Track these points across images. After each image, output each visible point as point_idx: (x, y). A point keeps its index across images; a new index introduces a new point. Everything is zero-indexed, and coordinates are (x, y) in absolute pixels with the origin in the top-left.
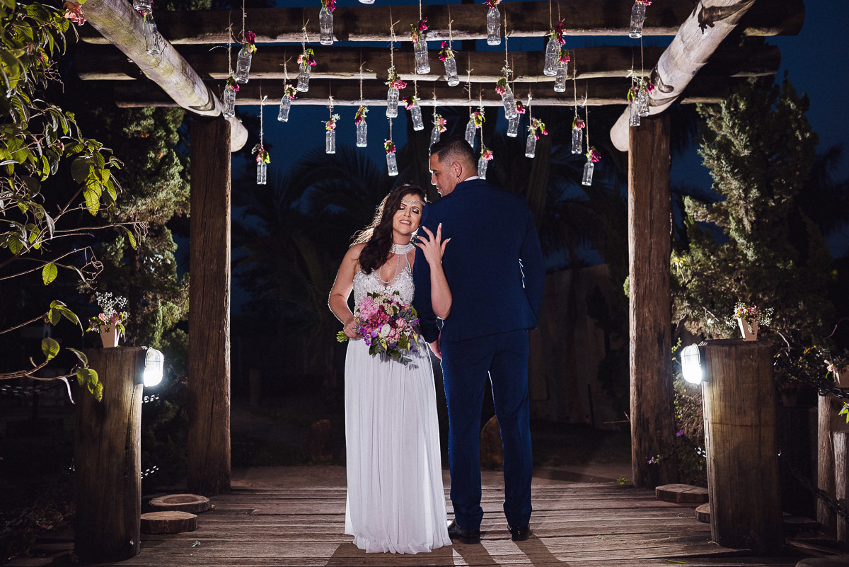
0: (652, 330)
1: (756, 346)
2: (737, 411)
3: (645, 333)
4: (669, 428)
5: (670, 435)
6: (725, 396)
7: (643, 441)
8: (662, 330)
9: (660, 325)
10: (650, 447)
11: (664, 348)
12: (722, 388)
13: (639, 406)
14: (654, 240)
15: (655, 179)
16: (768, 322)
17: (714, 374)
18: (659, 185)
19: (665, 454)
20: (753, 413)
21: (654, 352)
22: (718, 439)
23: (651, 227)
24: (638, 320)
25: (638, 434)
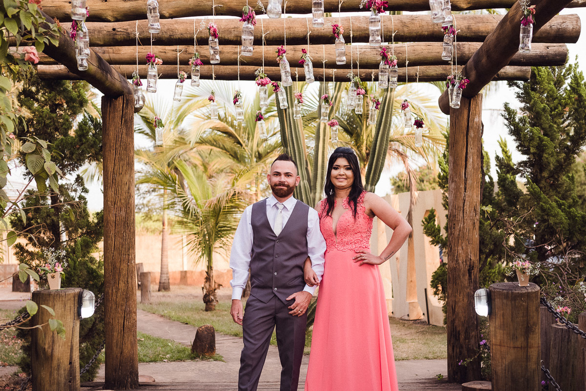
0: (464, 263)
1: (526, 291)
2: (511, 337)
3: (459, 265)
4: (475, 338)
5: (475, 343)
6: (503, 326)
7: (455, 348)
8: (472, 264)
9: (470, 259)
10: (460, 352)
11: (473, 277)
12: (502, 321)
13: (453, 322)
14: (468, 193)
15: (469, 146)
16: (537, 272)
17: (497, 310)
18: (472, 150)
19: (471, 358)
20: (523, 339)
21: (465, 280)
22: (498, 356)
23: (465, 184)
24: (454, 256)
25: (452, 342)
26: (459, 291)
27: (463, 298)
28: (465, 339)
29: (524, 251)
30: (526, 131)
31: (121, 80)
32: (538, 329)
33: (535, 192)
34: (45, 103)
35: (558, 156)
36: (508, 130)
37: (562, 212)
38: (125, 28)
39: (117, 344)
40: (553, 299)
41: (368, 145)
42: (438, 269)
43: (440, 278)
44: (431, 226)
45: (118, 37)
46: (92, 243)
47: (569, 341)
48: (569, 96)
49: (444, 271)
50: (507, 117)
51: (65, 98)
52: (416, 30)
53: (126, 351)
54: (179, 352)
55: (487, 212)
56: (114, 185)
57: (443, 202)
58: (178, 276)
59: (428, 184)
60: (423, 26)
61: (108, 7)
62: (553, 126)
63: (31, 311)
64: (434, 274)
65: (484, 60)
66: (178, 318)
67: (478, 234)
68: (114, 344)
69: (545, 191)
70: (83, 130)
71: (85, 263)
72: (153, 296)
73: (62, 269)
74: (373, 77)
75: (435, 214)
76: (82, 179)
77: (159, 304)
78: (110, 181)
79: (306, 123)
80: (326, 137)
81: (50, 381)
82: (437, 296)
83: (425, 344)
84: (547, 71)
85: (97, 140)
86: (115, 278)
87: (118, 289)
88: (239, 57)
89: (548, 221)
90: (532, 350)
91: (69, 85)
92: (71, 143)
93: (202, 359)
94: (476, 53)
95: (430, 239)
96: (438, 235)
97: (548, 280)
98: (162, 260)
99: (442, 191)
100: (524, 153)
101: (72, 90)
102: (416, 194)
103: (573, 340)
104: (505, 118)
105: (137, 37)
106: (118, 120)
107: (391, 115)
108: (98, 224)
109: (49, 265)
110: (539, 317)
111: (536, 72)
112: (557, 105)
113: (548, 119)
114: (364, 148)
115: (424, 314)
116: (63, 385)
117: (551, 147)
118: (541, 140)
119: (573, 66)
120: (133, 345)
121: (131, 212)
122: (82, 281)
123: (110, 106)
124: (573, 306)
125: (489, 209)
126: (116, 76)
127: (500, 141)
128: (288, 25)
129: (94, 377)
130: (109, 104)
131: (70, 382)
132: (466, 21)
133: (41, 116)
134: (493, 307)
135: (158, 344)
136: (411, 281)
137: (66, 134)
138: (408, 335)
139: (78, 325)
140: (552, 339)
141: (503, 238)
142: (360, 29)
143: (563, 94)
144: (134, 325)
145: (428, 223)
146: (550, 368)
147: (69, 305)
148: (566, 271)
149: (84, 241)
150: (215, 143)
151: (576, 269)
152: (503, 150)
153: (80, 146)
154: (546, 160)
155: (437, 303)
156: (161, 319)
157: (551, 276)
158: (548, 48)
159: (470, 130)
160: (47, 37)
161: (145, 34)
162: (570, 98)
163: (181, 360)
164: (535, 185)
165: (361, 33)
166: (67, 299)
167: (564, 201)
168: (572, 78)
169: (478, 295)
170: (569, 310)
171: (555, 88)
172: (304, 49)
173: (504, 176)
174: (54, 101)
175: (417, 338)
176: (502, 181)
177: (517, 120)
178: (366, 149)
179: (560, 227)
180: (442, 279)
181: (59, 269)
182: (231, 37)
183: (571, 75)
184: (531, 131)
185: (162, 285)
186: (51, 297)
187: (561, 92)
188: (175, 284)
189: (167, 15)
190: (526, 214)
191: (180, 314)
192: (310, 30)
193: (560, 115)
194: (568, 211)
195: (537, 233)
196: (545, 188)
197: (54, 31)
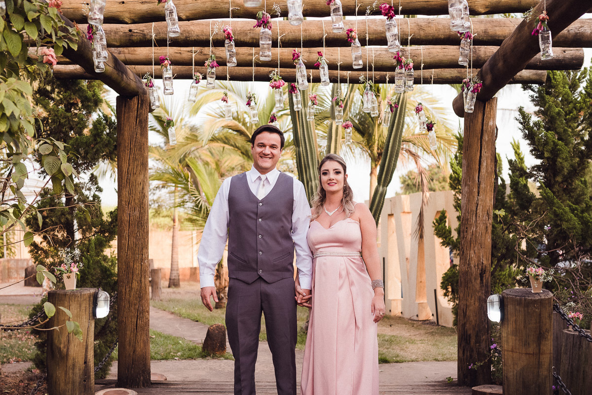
0: (476, 267)
1: (539, 298)
2: (524, 343)
3: (471, 269)
4: (486, 342)
5: (486, 347)
6: (516, 332)
7: (466, 352)
8: (484, 267)
9: (482, 263)
10: (471, 356)
11: (484, 281)
12: (514, 326)
13: (464, 325)
14: (481, 197)
15: (483, 150)
16: (550, 279)
17: (509, 316)
18: (486, 154)
19: (481, 362)
20: (535, 345)
21: (477, 284)
22: (510, 362)
23: (479, 188)
24: (466, 260)
25: (462, 345)
26: (470, 295)
27: (474, 301)
28: (476, 343)
29: (536, 256)
30: (540, 136)
31: (136, 80)
32: (551, 336)
33: (548, 197)
34: (61, 102)
35: (572, 160)
36: (523, 134)
37: (575, 217)
38: (141, 29)
39: (130, 343)
40: (565, 304)
41: (380, 145)
42: (448, 271)
43: (451, 280)
44: (442, 227)
45: (134, 38)
46: (106, 242)
47: (580, 346)
48: (584, 100)
49: (454, 273)
50: (522, 121)
51: (80, 97)
52: (432, 33)
53: (138, 349)
54: (190, 350)
55: (500, 216)
56: (128, 185)
57: (455, 204)
58: (188, 272)
59: (437, 183)
60: (439, 30)
61: (125, 9)
62: (567, 131)
63: (49, 313)
64: (444, 275)
65: (500, 64)
66: (188, 315)
67: (490, 238)
68: (127, 343)
69: (559, 196)
70: (98, 129)
71: (98, 262)
72: (163, 293)
73: (78, 269)
74: (388, 79)
75: (446, 215)
76: (96, 178)
77: (169, 301)
78: (124, 181)
79: (318, 122)
80: (338, 137)
81: (66, 380)
82: (446, 297)
83: (434, 345)
84: (562, 75)
85: (111, 139)
86: (128, 277)
87: (131, 288)
88: (254, 58)
89: (561, 226)
90: (545, 356)
91: (85, 83)
92: (86, 143)
93: (213, 358)
94: (492, 57)
95: (441, 240)
96: (448, 236)
97: (560, 285)
98: (172, 257)
99: (453, 192)
100: (538, 157)
101: (86, 89)
102: (428, 194)
103: (584, 346)
104: (520, 123)
105: (153, 38)
106: (133, 120)
107: (404, 116)
108: (111, 223)
109: (65, 265)
110: (552, 325)
111: (551, 76)
112: (572, 109)
113: (562, 124)
114: (376, 148)
115: (433, 315)
116: (78, 384)
117: (565, 151)
118: (555, 145)
119: (589, 69)
120: (146, 344)
121: (145, 211)
122: (95, 280)
123: (125, 106)
124: (584, 311)
125: (502, 213)
126: (131, 76)
127: (513, 143)
128: (304, 28)
129: (106, 374)
130: (124, 105)
131: (85, 381)
132: (483, 25)
133: (56, 115)
134: (506, 313)
135: (169, 342)
136: (421, 282)
137: (80, 133)
138: (418, 336)
139: (93, 325)
140: (564, 344)
141: (516, 242)
142: (375, 32)
143: (578, 98)
144: (147, 324)
145: (439, 224)
146: (561, 374)
147: (84, 305)
148: (578, 276)
149: (97, 239)
150: (226, 141)
151: (588, 274)
152: (516, 152)
153: (95, 145)
154: (560, 165)
155: (446, 304)
156: (172, 316)
157: (563, 281)
158: (565, 52)
159: (484, 134)
160: (66, 40)
161: (162, 36)
162: (585, 102)
163: (192, 358)
164: (548, 190)
165: (377, 36)
166: (82, 299)
167: (577, 206)
168: (587, 82)
169: (491, 300)
170: (581, 316)
171: (570, 92)
172: (320, 52)
173: (516, 180)
174: (69, 100)
175: (426, 339)
176: (514, 184)
177: (531, 124)
178: (378, 149)
179: (573, 232)
180: (452, 281)
181: (75, 269)
182: (247, 39)
183: (586, 78)
184: (546, 136)
185: (172, 281)
186: (67, 297)
187: (577, 96)
188: (184, 280)
189: (184, 17)
190: (539, 218)
191: (191, 311)
192: (326, 32)
193: (575, 119)
194: (580, 217)
195: (550, 237)
196: (558, 193)
197: (73, 35)
